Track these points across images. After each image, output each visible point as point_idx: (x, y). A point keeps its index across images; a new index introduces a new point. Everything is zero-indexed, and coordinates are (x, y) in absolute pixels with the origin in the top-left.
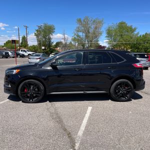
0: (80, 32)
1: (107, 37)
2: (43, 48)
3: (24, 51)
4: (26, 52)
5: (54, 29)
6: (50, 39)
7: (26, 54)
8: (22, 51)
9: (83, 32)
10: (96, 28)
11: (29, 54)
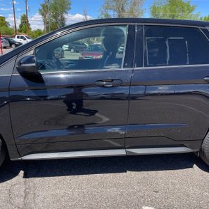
0: (110, 9)
3: (22, 38)
4: (25, 39)
6: (63, 19)
8: (18, 37)
9: (115, 10)
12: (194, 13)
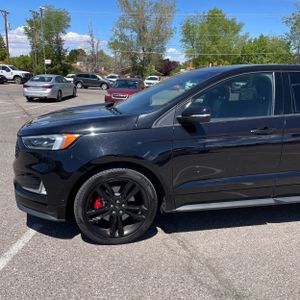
0: (127, 28)
1: (183, 41)
2: (48, 62)
3: (4, 68)
4: (9, 71)
5: (69, 19)
6: (59, 42)
7: (9, 75)
9: (133, 30)
10: (161, 21)
11: (16, 76)
12: (241, 34)
